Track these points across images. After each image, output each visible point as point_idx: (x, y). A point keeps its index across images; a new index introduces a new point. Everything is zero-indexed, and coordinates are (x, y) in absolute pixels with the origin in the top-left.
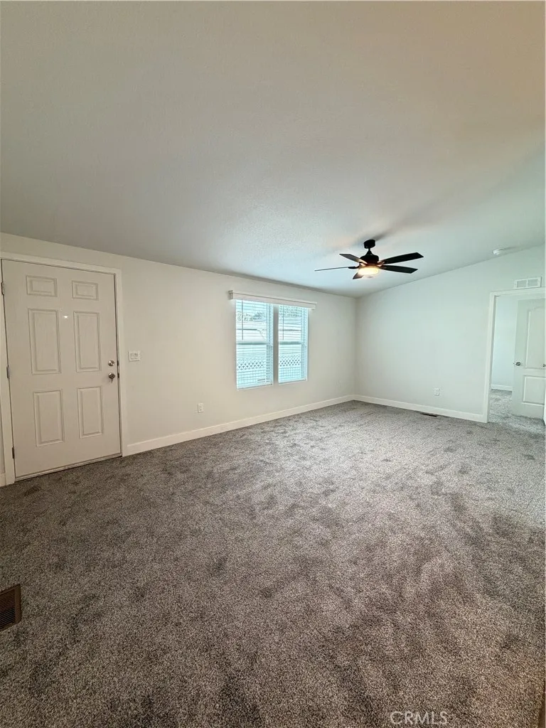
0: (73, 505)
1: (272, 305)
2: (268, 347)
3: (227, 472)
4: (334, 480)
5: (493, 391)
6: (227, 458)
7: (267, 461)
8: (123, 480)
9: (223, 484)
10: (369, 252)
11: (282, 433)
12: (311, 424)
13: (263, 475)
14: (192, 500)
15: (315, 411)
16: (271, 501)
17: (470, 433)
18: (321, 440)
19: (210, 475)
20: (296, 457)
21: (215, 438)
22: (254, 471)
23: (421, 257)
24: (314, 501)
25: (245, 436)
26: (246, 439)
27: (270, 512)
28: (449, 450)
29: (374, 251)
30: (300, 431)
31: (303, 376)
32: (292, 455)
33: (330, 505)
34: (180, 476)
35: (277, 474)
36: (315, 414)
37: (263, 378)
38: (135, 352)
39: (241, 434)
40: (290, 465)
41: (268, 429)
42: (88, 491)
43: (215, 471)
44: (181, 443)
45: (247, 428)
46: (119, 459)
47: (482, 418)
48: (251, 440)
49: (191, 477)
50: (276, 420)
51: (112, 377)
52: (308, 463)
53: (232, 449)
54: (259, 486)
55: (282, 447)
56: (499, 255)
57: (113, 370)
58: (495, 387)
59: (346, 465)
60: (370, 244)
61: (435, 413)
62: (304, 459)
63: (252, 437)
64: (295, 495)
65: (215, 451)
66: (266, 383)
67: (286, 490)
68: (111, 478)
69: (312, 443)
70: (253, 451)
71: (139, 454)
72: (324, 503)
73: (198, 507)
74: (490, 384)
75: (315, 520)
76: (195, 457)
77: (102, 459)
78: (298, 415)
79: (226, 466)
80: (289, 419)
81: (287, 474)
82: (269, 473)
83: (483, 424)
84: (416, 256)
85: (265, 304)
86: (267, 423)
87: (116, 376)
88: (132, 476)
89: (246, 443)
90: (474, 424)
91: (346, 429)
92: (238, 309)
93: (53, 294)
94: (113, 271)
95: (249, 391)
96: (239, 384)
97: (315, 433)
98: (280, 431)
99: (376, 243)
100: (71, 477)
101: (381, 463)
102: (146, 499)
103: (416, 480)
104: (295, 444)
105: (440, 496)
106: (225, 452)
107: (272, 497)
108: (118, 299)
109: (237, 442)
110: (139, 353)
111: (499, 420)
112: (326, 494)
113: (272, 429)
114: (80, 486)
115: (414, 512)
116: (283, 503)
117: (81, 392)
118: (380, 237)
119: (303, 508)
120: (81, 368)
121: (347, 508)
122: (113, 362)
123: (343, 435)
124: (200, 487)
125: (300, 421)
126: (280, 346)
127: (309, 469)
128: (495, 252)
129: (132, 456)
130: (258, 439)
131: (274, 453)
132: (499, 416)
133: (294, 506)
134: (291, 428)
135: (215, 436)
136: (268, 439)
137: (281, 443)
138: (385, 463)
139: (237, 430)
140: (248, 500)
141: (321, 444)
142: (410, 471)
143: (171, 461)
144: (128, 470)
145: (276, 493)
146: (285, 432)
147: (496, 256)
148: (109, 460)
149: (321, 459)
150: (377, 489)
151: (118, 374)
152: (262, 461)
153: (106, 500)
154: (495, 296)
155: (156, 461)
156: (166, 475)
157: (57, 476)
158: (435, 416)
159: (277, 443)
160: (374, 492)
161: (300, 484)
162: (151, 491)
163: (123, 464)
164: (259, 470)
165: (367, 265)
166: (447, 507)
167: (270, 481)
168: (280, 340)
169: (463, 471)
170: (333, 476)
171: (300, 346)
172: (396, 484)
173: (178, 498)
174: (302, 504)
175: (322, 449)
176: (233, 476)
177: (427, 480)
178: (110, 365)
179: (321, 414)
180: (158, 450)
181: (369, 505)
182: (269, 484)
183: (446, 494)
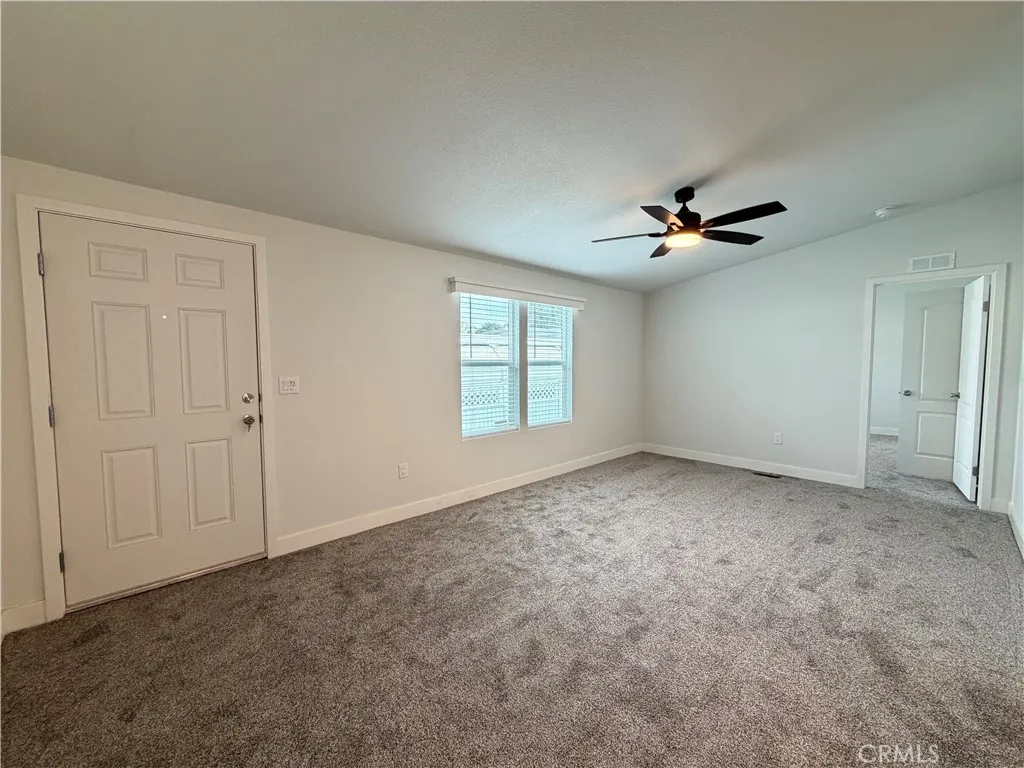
0: (160, 668)
1: (517, 302)
2: (512, 370)
3: (448, 589)
4: (641, 604)
5: (875, 437)
6: (448, 559)
7: (518, 564)
8: (261, 609)
9: (441, 615)
10: (684, 209)
11: (538, 510)
12: (583, 494)
13: (513, 596)
14: (386, 653)
15: (585, 469)
16: (534, 655)
17: (844, 507)
18: (603, 521)
19: (418, 596)
20: (567, 557)
21: (425, 520)
22: (496, 587)
23: (784, 209)
24: (614, 656)
25: (476, 518)
26: (480, 523)
27: (535, 680)
28: (821, 539)
29: (692, 206)
30: (565, 506)
31: (565, 415)
32: (559, 553)
33: (645, 664)
34: (367, 599)
35: (538, 593)
36: (586, 475)
37: (502, 419)
38: (289, 379)
39: (470, 512)
40: (558, 573)
41: (514, 503)
42: (194, 633)
43: (428, 586)
44: (371, 531)
45: (481, 501)
46: (262, 564)
47: (855, 480)
48: (486, 523)
49: (386, 600)
50: (524, 488)
51: (249, 421)
52: (588, 568)
53: (457, 541)
54: (506, 619)
55: (540, 536)
56: (885, 219)
57: (251, 410)
58: (876, 430)
59: (657, 572)
60: (685, 194)
61: (775, 472)
62: (581, 559)
63: (487, 518)
64: (576, 641)
65: (428, 545)
66: (507, 427)
67: (559, 629)
68: (240, 604)
69: (591, 529)
70: (492, 546)
71: (298, 553)
72: (634, 659)
73: (398, 672)
74: (869, 425)
75: (624, 701)
76: (394, 558)
77: (233, 564)
78: (559, 477)
79: (446, 576)
80: (544, 484)
81: (556, 594)
82: (524, 591)
83: (859, 490)
84: (775, 208)
85: (506, 300)
86: (512, 491)
87: (257, 418)
88: (279, 599)
89: (480, 529)
90: (844, 491)
91: (642, 502)
92: (464, 310)
93: (141, 277)
94: (251, 239)
95: (482, 441)
96: (467, 429)
97: (589, 509)
98: (533, 507)
99: (696, 193)
100: (170, 603)
101: (715, 569)
102: (300, 652)
103: (788, 604)
104: (562, 531)
105: (842, 638)
106: (445, 546)
107: (534, 645)
108: (259, 290)
109: (465, 528)
110: (297, 379)
111: (880, 484)
112: (634, 634)
113: (520, 503)
114: (182, 623)
115: (809, 678)
116: (558, 657)
117: (194, 449)
118: (703, 182)
119: (595, 670)
120: (192, 407)
121: (679, 668)
122: (251, 397)
123: (638, 513)
124: (401, 624)
125: (565, 487)
126: (530, 368)
127: (592, 581)
128: (879, 213)
129: (286, 556)
130: (499, 520)
131: (528, 548)
132: (879, 476)
133: (578, 666)
134: (550, 500)
135: (427, 517)
136: (515, 522)
137: (538, 529)
138: (721, 567)
139: (462, 505)
140: (491, 652)
141: (605, 530)
142: (771, 583)
143: (352, 566)
144: (275, 585)
145: (541, 637)
146: (542, 509)
147: (879, 220)
148: (243, 565)
149: (609, 560)
150: (722, 623)
151: (261, 417)
152: (508, 565)
153: (224, 655)
154: (876, 286)
155: (325, 566)
156: (340, 597)
157: (143, 602)
158: (777, 477)
159: (532, 529)
160: (719, 629)
161: (581, 615)
162: (310, 634)
163: (268, 574)
164: (506, 584)
165: (682, 230)
166: (865, 666)
167: (527, 607)
168: (530, 358)
169: (864, 584)
170: (638, 595)
171: (560, 367)
172: (755, 612)
173: (359, 651)
174: (593, 661)
175: (609, 540)
176: (459, 598)
177: (807, 604)
178: (246, 400)
179: (596, 475)
180: (331, 544)
181: (718, 661)
182: (526, 615)
183: (852, 635)
